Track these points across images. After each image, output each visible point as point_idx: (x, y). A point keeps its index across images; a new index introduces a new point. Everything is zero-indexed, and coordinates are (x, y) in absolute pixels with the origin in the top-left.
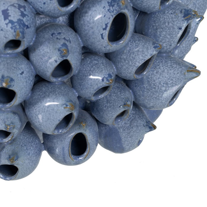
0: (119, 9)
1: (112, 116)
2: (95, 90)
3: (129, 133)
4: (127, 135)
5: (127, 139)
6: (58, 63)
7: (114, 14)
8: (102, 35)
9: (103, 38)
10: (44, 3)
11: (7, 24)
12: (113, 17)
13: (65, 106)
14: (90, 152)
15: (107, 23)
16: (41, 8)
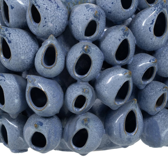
0: (162, 7)
1: (155, 100)
2: (144, 71)
3: (165, 123)
4: (163, 124)
5: (163, 128)
6: (121, 41)
7: (158, 12)
8: (150, 28)
9: (150, 31)
10: (113, 3)
11: (88, 10)
12: (157, 14)
13: (125, 73)
14: (138, 131)
15: (154, 19)
16: (110, 8)
